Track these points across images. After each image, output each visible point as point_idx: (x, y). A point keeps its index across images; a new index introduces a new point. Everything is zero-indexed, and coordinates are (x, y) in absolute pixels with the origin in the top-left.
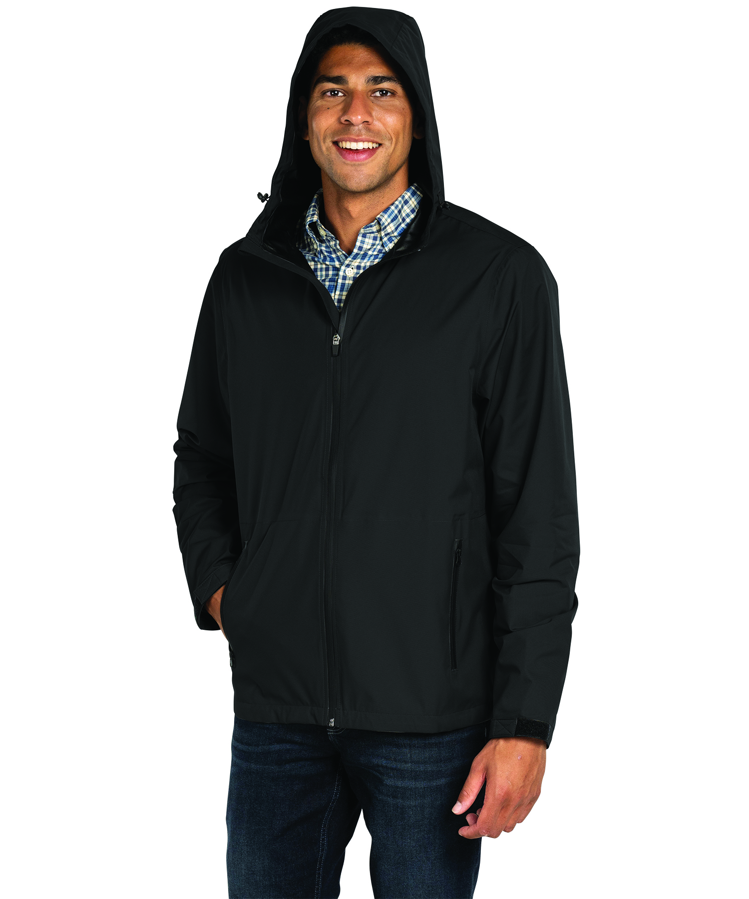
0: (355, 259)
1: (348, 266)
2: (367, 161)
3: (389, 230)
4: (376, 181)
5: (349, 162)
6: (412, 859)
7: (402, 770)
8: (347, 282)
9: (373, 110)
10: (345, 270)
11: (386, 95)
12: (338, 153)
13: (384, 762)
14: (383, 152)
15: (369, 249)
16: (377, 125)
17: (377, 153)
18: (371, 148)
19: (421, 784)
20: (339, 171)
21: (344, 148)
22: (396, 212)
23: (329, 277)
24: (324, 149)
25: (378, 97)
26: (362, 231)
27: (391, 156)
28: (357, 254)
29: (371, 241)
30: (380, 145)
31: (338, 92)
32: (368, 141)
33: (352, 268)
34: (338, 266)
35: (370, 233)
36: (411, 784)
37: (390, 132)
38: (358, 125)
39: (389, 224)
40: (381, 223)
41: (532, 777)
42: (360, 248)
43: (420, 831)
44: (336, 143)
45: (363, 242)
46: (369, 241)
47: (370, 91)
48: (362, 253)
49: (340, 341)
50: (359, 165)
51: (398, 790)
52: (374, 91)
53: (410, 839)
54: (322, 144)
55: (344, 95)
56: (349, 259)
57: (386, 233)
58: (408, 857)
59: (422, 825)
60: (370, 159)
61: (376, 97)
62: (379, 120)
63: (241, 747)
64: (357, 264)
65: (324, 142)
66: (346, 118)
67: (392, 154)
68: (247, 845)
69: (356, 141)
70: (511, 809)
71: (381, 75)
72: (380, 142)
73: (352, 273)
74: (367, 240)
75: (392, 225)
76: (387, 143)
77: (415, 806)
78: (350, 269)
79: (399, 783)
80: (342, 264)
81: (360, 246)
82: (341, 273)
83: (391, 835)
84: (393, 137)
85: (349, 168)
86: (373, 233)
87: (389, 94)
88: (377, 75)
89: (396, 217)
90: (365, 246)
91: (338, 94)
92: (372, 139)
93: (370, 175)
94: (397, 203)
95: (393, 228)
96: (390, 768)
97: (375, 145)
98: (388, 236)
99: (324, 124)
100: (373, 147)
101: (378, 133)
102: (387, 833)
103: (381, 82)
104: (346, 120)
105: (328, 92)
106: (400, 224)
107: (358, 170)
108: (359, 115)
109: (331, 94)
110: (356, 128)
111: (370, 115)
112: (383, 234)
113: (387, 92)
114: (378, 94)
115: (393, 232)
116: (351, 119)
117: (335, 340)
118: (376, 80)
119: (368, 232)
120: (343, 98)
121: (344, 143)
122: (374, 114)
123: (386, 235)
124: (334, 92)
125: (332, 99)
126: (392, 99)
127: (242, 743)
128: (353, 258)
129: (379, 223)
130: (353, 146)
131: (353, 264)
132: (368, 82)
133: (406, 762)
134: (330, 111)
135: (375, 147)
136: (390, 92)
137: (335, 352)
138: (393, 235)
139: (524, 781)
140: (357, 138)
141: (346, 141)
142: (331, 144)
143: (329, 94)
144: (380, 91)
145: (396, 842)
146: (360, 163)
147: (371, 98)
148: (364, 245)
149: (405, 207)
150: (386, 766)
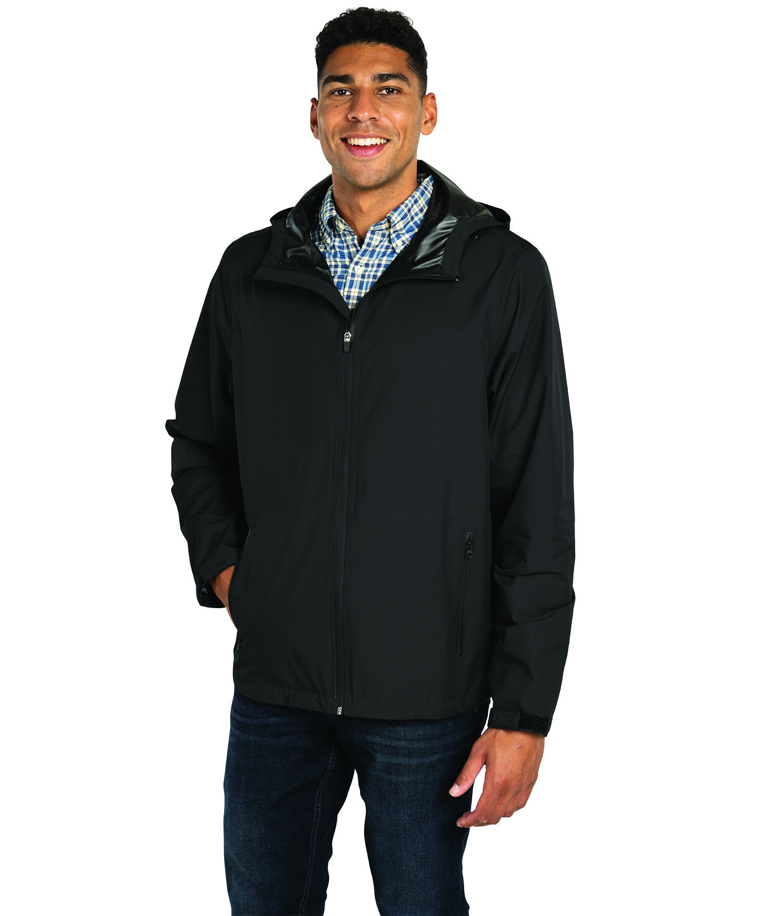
0: (363, 256)
1: (357, 263)
2: (375, 156)
3: (398, 227)
4: (384, 177)
5: (357, 158)
6: (405, 832)
7: (396, 748)
8: (355, 279)
9: (380, 107)
10: (354, 268)
11: (393, 93)
12: (347, 149)
13: (378, 740)
14: (391, 148)
15: (377, 246)
16: (385, 121)
17: (385, 148)
18: (379, 144)
19: (414, 761)
20: (348, 168)
21: (353, 145)
22: (406, 210)
23: (338, 274)
24: (333, 146)
25: (385, 94)
26: (372, 228)
27: (399, 151)
28: (366, 251)
29: (379, 238)
30: (388, 141)
31: (346, 91)
32: (376, 137)
33: (361, 266)
34: (347, 263)
35: (379, 230)
36: (404, 761)
37: (398, 127)
38: (365, 122)
39: (398, 222)
40: (391, 221)
41: (530, 764)
42: (369, 245)
43: (414, 805)
44: (345, 140)
45: (371, 239)
46: (377, 238)
47: (376, 89)
48: (370, 249)
49: (351, 338)
50: (368, 161)
51: (392, 766)
52: (381, 89)
53: (403, 813)
54: (331, 141)
55: (352, 94)
56: (358, 256)
57: (395, 230)
58: (401, 830)
59: (415, 800)
60: (379, 154)
61: (382, 94)
62: (386, 116)
63: (239, 718)
64: (365, 262)
65: (333, 139)
66: (353, 115)
67: (400, 149)
68: (244, 814)
69: (364, 137)
70: (510, 795)
71: (386, 73)
72: (388, 138)
73: (361, 271)
74: (375, 237)
75: (401, 223)
76: (395, 139)
77: (408, 782)
78: (358, 267)
79: (394, 760)
80: (351, 261)
81: (368, 243)
82: (350, 271)
83: (385, 809)
84: (400, 133)
85: (358, 164)
86: (382, 230)
87: (395, 92)
88: (383, 73)
89: (406, 215)
90: (374, 243)
91: (345, 93)
92: (379, 134)
93: (378, 171)
94: (407, 202)
95: (402, 226)
96: (384, 745)
97: (383, 141)
98: (396, 233)
99: (332, 122)
100: (381, 143)
101: (386, 129)
102: (381, 807)
103: (387, 79)
104: (353, 118)
105: (335, 91)
106: (409, 222)
107: (367, 165)
108: (366, 111)
109: (339, 93)
110: (364, 124)
111: (377, 111)
112: (392, 230)
113: (393, 90)
114: (384, 92)
115: (401, 230)
116: (358, 116)
117: (346, 338)
118: (382, 77)
119: (377, 229)
120: (351, 96)
121: (352, 139)
122: (381, 110)
123: (394, 232)
124: (342, 91)
125: (339, 98)
126: (398, 96)
127: (241, 715)
128: (361, 255)
129: (389, 221)
130: (361, 142)
131: (361, 261)
132: (374, 80)
133: (400, 740)
134: (338, 109)
135: (382, 143)
136: (396, 90)
137: (347, 349)
138: (401, 232)
139: (522, 769)
140: (364, 134)
141: (354, 138)
142: (339, 141)
143: (337, 93)
144: (386, 89)
145: (389, 816)
146: (368, 158)
147: (379, 96)
148: (373, 241)
149: (415, 206)
150: (381, 744)
